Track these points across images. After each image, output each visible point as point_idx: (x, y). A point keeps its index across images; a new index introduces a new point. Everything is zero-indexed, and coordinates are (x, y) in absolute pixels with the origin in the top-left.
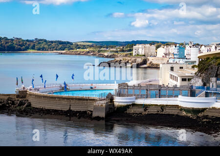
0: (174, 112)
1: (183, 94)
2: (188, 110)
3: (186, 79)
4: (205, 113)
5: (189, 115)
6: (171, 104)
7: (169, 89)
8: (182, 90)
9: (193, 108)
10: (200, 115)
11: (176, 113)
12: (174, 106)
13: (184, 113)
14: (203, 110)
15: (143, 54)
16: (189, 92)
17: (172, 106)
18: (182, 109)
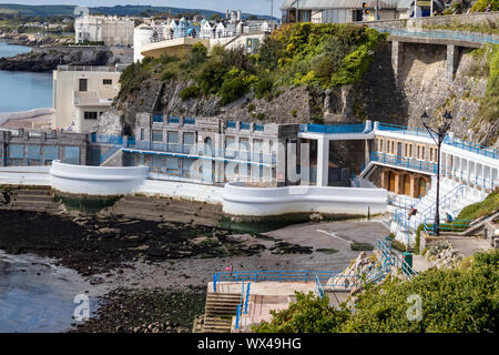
0: (38, 205)
1: (67, 156)
2: (72, 201)
3: (95, 113)
4: (116, 210)
5: (75, 213)
6: (31, 184)
7: (31, 141)
8: (64, 145)
9: (85, 196)
10: (103, 214)
11: (42, 209)
12: (39, 187)
13: (63, 209)
14: (111, 201)
15: (100, 40)
16: (84, 150)
17: (35, 187)
18: (59, 198)
